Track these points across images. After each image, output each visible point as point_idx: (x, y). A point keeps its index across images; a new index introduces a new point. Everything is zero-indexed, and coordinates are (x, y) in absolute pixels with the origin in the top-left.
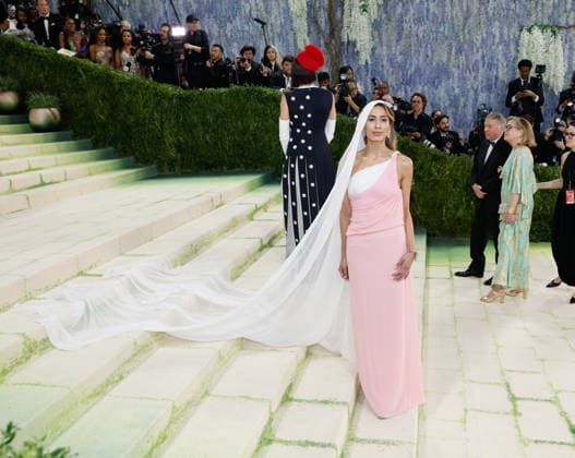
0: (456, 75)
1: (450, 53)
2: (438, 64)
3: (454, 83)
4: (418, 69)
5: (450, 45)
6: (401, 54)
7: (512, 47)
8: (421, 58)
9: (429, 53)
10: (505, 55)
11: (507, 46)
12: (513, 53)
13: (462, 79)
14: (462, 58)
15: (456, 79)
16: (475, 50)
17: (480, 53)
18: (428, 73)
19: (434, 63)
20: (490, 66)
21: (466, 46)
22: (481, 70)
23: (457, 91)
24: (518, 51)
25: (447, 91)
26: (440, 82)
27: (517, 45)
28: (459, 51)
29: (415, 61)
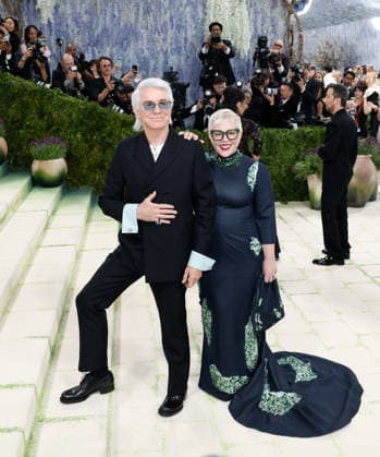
0: (145, 36)
1: (137, 14)
2: (126, 25)
3: (143, 44)
4: (105, 30)
5: (137, 5)
6: (86, 13)
7: (200, 9)
8: (108, 18)
9: (116, 13)
10: (193, 17)
11: (195, 7)
12: (201, 15)
13: (152, 41)
14: (151, 19)
15: (145, 41)
16: (163, 11)
17: (168, 15)
18: (115, 33)
19: (122, 24)
20: (179, 28)
21: (153, 8)
22: (170, 32)
23: (146, 53)
24: (206, 14)
25: (137, 54)
26: (128, 44)
27: (204, 6)
28: (147, 12)
29: (101, 21)
